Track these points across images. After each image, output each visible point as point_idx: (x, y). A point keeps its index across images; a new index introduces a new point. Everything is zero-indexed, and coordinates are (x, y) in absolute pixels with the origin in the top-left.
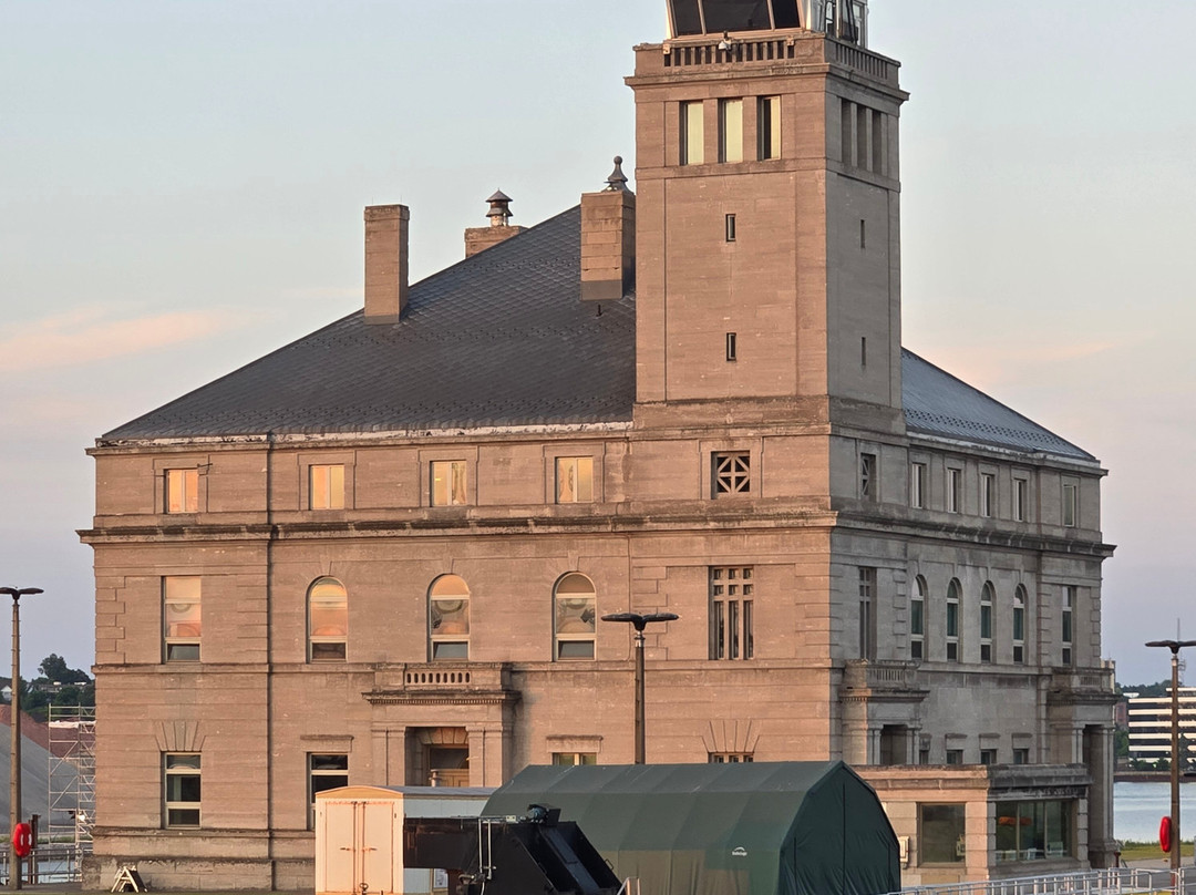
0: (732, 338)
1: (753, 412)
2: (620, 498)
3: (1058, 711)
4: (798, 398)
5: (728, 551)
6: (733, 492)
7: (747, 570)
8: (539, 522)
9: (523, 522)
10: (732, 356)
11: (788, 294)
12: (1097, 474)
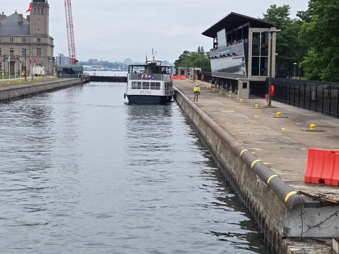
0: (39, 29)
1: (41, 35)
2: (28, 42)
3: (53, 61)
4: (45, 34)
5: (38, 47)
6: (39, 42)
7: (40, 48)
8: (21, 43)
9: (19, 43)
10: (39, 30)
11: (44, 25)
12: (53, 39)
